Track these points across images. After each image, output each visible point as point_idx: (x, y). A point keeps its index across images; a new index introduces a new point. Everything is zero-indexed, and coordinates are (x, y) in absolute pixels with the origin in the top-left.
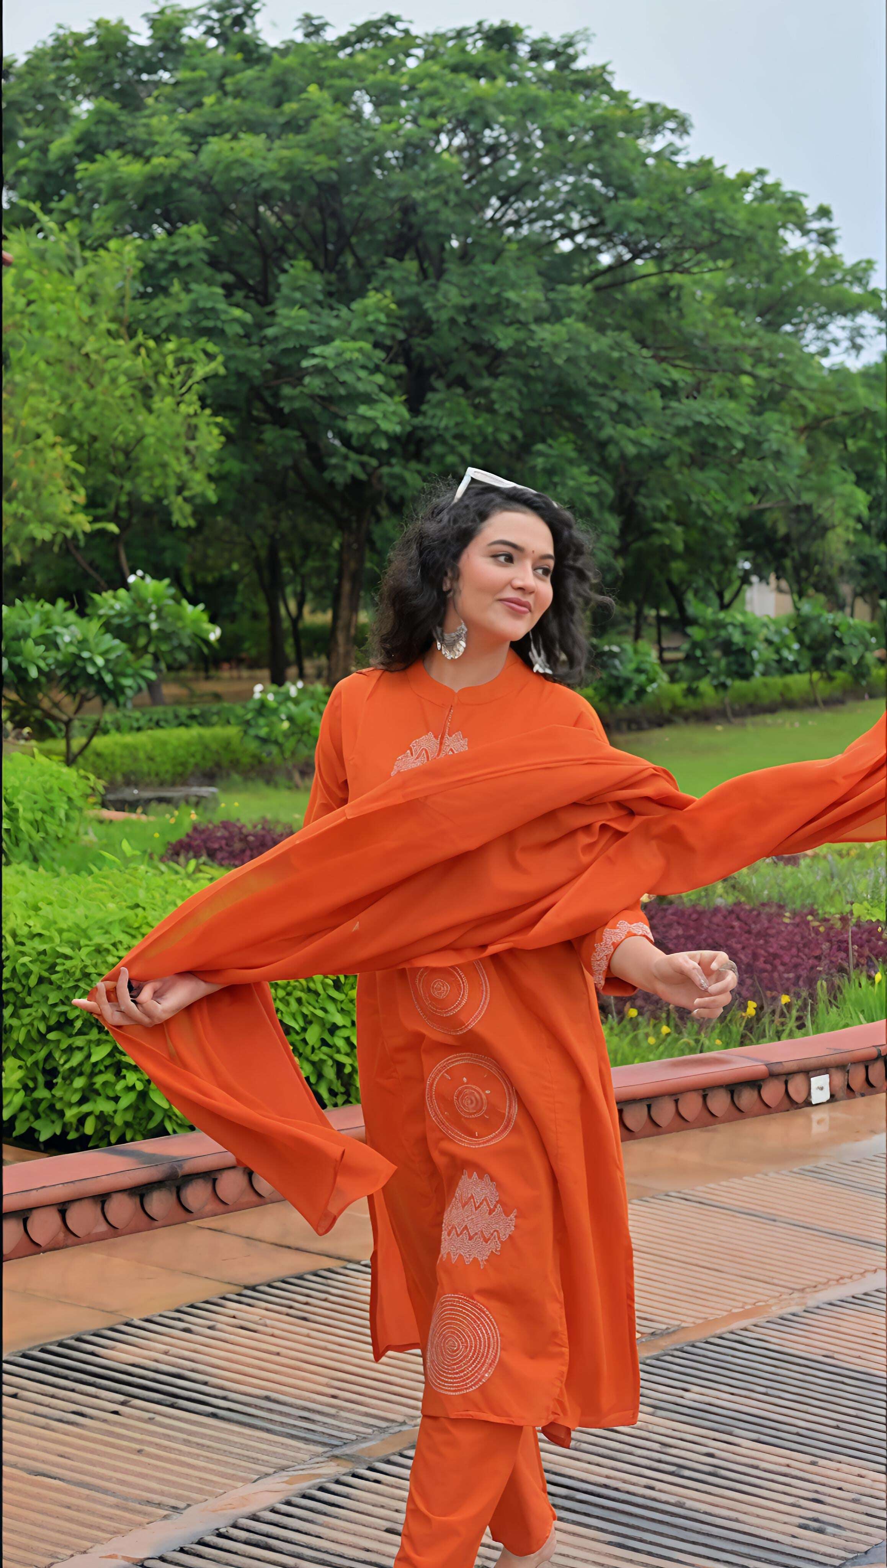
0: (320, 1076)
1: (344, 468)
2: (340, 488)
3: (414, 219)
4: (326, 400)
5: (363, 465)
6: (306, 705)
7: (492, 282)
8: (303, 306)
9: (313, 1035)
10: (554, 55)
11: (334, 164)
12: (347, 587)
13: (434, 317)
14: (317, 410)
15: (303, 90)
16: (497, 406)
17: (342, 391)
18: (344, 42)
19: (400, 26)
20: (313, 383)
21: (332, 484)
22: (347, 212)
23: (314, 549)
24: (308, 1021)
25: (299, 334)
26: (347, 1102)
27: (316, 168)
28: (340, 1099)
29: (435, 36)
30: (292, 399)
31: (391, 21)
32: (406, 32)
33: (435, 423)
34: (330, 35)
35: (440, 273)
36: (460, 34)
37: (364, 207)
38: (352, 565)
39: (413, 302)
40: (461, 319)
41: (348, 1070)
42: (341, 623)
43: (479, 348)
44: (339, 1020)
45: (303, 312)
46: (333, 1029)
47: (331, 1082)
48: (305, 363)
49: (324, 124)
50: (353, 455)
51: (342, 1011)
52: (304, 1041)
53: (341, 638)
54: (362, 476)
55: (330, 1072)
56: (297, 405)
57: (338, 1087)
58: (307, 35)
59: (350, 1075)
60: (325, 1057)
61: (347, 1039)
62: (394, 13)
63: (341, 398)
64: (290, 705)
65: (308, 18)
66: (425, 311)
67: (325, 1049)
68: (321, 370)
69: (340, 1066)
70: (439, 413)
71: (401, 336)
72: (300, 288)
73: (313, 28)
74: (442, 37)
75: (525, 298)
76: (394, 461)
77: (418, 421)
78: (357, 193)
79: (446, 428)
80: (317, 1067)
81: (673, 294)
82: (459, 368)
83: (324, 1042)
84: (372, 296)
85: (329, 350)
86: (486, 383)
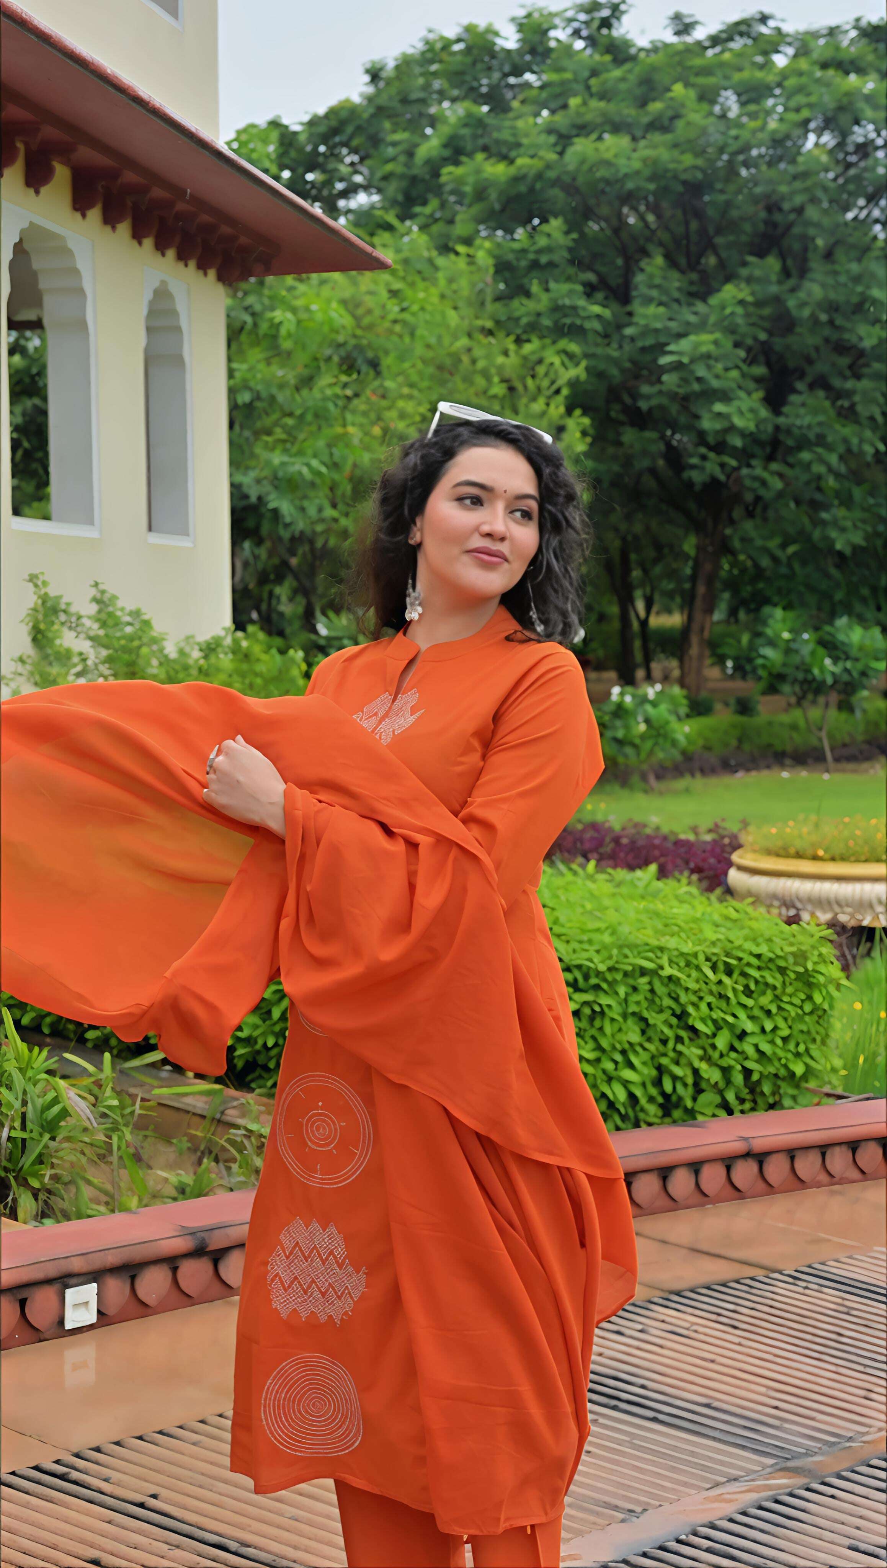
0: (728, 1082)
1: (702, 469)
2: (698, 488)
3: (778, 217)
4: (685, 401)
5: (722, 465)
6: (663, 708)
7: (857, 279)
8: (661, 304)
9: (722, 1041)
11: (700, 162)
12: (701, 589)
13: (796, 315)
14: (675, 409)
15: (668, 89)
16: (859, 410)
18: (715, 40)
19: (772, 23)
20: (671, 381)
21: (690, 484)
22: (711, 212)
23: (666, 551)
24: (718, 1026)
25: (656, 331)
26: (753, 1109)
27: (681, 167)
28: (747, 1106)
29: (807, 33)
30: (649, 397)
31: (763, 19)
32: (778, 30)
33: (798, 422)
34: (700, 34)
35: (803, 272)
36: (832, 32)
37: (728, 204)
38: (708, 567)
39: (777, 300)
40: (824, 317)
41: (755, 1077)
42: (695, 627)
43: (841, 348)
44: (749, 1026)
45: (661, 309)
46: (742, 1035)
47: (737, 1088)
48: (663, 361)
49: (688, 124)
50: (712, 455)
51: (751, 1018)
52: (714, 1047)
53: (694, 640)
54: (721, 477)
55: (738, 1078)
56: (654, 403)
57: (745, 1093)
58: (677, 34)
59: (759, 1082)
60: (732, 1063)
61: (756, 1046)
63: (697, 395)
64: (647, 708)
65: (677, 17)
66: (788, 311)
67: (733, 1055)
68: (676, 367)
69: (747, 1073)
70: (802, 411)
71: (762, 336)
72: (658, 286)
73: (683, 26)
74: (814, 35)
76: (753, 462)
77: (781, 420)
78: (722, 191)
79: (809, 427)
80: (726, 1071)
82: (821, 367)
83: (732, 1048)
84: (730, 292)
85: (684, 345)
86: (849, 384)
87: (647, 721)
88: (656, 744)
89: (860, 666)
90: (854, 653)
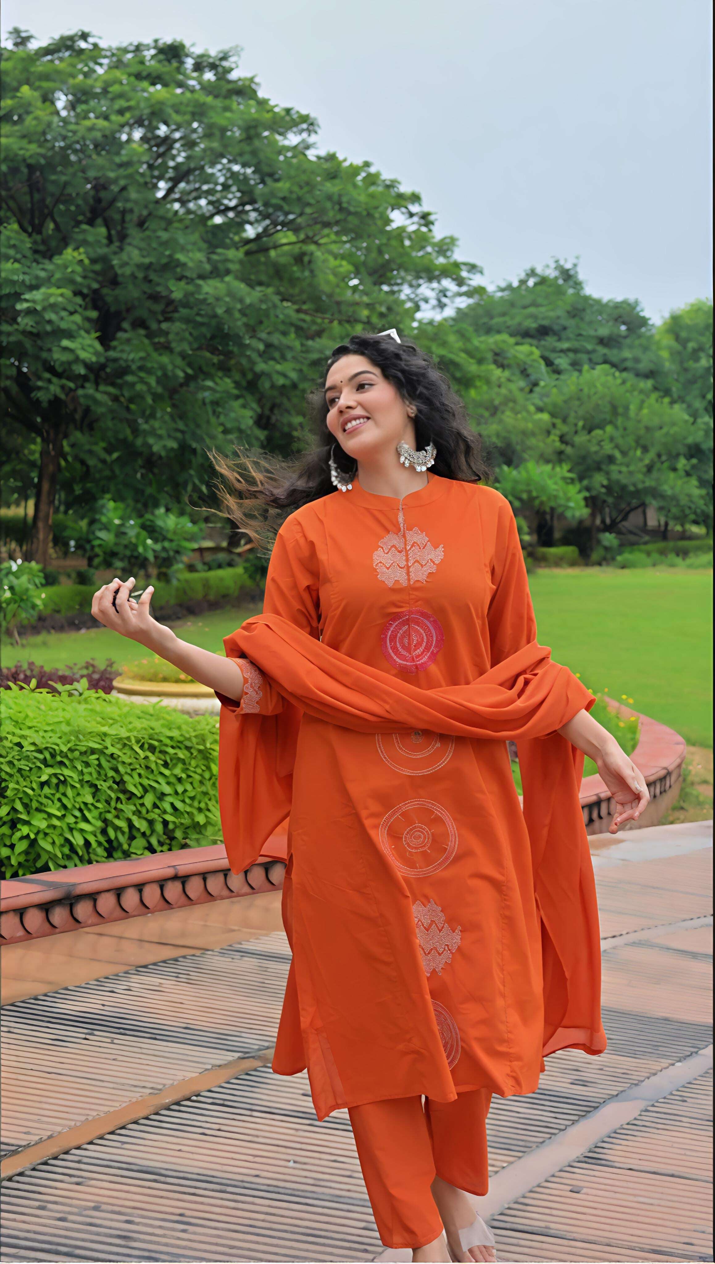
0: (153, 831)
1: (47, 389)
2: (45, 405)
3: (102, 194)
4: (35, 336)
5: (63, 387)
6: (24, 579)
7: (165, 244)
8: (16, 261)
9: (149, 800)
10: (213, 67)
11: (42, 151)
12: (46, 486)
13: (119, 271)
14: (28, 344)
15: (17, 89)
16: (173, 345)
17: (49, 328)
18: (47, 51)
19: (91, 40)
20: (25, 322)
21: (38, 401)
22: (51, 188)
23: (13, 456)
24: (146, 791)
25: (14, 283)
26: (170, 850)
27: (28, 154)
28: (165, 848)
29: (119, 49)
30: (9, 334)
31: (84, 36)
32: (95, 45)
33: (124, 356)
34: (34, 45)
35: (123, 237)
36: (138, 49)
37: (66, 184)
38: (51, 468)
39: (104, 259)
40: (140, 275)
41: (171, 826)
42: (41, 515)
43: (155, 297)
44: (167, 789)
45: (16, 265)
46: (163, 795)
47: (159, 835)
48: (19, 307)
49: (36, 118)
50: (55, 380)
51: (168, 783)
52: (142, 805)
53: (40, 525)
54: (63, 396)
55: (159, 827)
56: (12, 339)
57: (163, 838)
58: (16, 44)
59: (173, 831)
60: (156, 817)
61: (172, 804)
62: (86, 30)
63: (47, 334)
64: (11, 577)
65: (17, 31)
66: (112, 267)
67: (157, 811)
68: (30, 312)
69: (165, 823)
70: (127, 348)
71: (95, 286)
72: (14, 246)
73: (22, 40)
74: (125, 51)
75: (191, 259)
76: (87, 385)
77: (112, 354)
78: (61, 172)
79: (133, 361)
80: (151, 823)
81: (306, 259)
82: (141, 312)
83: (155, 806)
84: (69, 254)
85: (38, 294)
86: (164, 326)
87: (11, 588)
88: (19, 606)
89: (174, 545)
90: (170, 536)
